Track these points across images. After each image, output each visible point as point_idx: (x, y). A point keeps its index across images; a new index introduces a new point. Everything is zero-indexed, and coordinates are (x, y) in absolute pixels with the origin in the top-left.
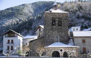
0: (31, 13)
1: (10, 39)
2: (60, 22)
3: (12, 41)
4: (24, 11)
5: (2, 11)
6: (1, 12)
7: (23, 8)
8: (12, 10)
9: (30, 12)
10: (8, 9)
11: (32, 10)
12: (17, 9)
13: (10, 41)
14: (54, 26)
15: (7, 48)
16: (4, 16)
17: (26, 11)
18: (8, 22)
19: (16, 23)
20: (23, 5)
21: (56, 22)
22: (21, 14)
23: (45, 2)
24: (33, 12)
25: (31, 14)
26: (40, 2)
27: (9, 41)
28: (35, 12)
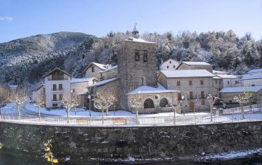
0: (51, 47)
1: (57, 83)
2: (145, 56)
3: (61, 86)
4: (39, 44)
5: (5, 43)
6: (4, 45)
7: (38, 40)
8: (20, 42)
9: (48, 45)
10: (14, 41)
11: (52, 44)
12: (28, 42)
13: (58, 87)
14: (138, 63)
15: (52, 98)
16: (9, 51)
17: (43, 44)
18: (16, 61)
19: (32, 61)
20: (38, 36)
21: (141, 56)
22: (36, 49)
23: (71, 34)
24: (53, 46)
25: (50, 50)
26: (63, 33)
27: (55, 86)
28: (56, 46)
